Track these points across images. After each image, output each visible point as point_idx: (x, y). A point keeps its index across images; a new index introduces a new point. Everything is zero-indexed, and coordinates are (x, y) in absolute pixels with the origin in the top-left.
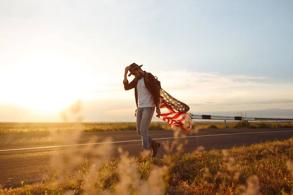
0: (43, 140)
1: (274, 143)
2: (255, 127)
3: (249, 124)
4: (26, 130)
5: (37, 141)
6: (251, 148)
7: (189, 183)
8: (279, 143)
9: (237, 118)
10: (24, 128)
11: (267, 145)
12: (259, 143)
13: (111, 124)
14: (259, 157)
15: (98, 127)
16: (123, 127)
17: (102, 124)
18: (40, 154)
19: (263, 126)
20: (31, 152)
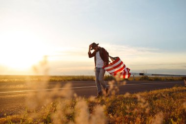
0: (18, 86)
1: (164, 90)
2: (152, 80)
3: (148, 78)
4: (6, 80)
5: (14, 87)
6: (150, 93)
7: (113, 115)
8: (167, 90)
9: (141, 74)
10: (4, 79)
11: (160, 91)
12: (155, 90)
13: (61, 77)
14: (155, 99)
15: (53, 79)
16: (69, 79)
17: (55, 77)
18: (16, 96)
19: (157, 80)
20: (9, 95)
